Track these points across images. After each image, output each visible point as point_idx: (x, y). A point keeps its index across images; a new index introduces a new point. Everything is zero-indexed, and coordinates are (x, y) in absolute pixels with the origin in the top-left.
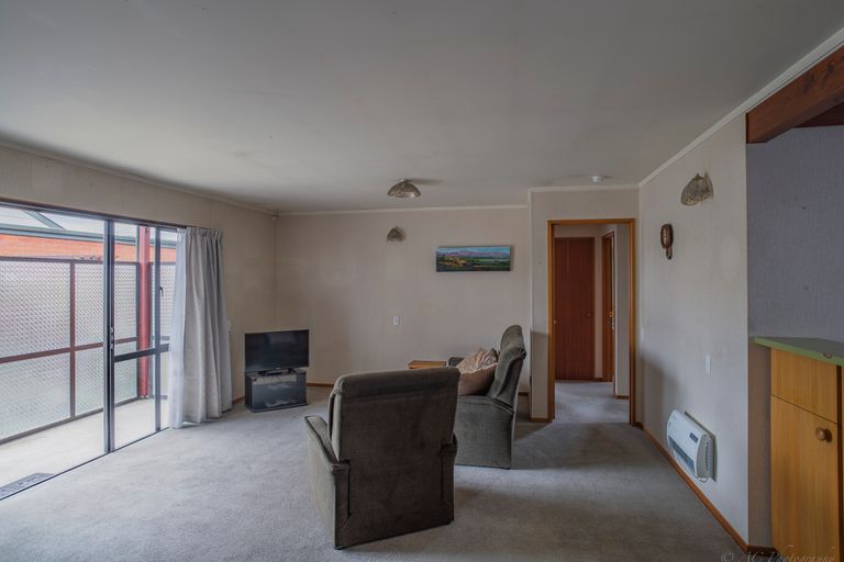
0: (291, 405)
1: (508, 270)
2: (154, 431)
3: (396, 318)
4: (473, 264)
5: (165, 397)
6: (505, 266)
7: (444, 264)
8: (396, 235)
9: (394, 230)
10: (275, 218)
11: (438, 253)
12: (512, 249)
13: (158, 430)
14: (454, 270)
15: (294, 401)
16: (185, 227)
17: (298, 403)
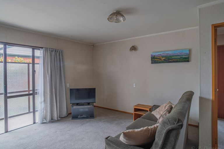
0: (87, 118)
1: (188, 61)
2: (33, 123)
3: (134, 84)
4: (169, 59)
5: (37, 111)
6: (186, 59)
7: (155, 60)
8: (134, 48)
9: (133, 47)
10: (92, 46)
11: (152, 55)
12: (190, 50)
13: (34, 123)
14: (160, 63)
15: (89, 116)
16: (42, 48)
17: (90, 117)
